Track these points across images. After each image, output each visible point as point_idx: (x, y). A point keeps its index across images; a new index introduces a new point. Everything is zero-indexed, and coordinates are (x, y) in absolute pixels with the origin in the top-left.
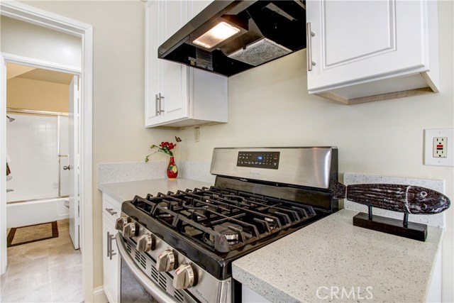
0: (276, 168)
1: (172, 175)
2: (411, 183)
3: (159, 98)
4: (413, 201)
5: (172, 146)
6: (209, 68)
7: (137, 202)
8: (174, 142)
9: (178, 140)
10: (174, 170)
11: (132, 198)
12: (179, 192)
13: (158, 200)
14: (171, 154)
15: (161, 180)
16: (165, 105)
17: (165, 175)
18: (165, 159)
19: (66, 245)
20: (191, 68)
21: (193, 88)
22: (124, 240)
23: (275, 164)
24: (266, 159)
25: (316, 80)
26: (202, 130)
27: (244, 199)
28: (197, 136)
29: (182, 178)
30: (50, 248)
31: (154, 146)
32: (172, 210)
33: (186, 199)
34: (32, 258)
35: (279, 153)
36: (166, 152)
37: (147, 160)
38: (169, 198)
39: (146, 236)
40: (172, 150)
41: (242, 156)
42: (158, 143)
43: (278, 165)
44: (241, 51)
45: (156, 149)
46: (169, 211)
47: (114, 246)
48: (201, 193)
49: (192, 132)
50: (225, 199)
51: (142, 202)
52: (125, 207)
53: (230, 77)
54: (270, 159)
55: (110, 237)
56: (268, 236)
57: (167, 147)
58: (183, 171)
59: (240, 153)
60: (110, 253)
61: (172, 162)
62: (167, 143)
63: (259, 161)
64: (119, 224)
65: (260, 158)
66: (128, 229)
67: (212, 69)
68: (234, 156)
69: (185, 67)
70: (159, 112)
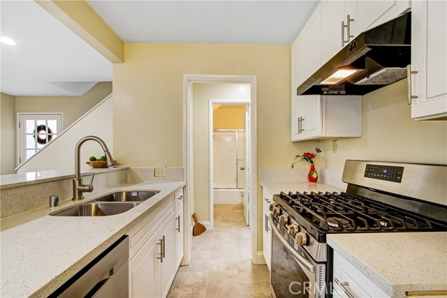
0: (399, 181)
1: (312, 180)
3: (301, 120)
5: (313, 156)
6: (341, 92)
7: (282, 196)
8: (314, 152)
9: (318, 151)
10: (314, 176)
11: (279, 193)
12: (327, 193)
13: (295, 197)
14: (312, 162)
15: (304, 183)
16: (305, 125)
17: (306, 179)
18: (308, 166)
19: (241, 221)
20: (324, 96)
22: (274, 219)
23: (399, 178)
24: (390, 173)
26: (338, 142)
27: (363, 204)
28: (335, 148)
29: (322, 182)
30: (233, 221)
31: (298, 156)
32: (303, 204)
34: (225, 224)
35: (403, 168)
36: (307, 161)
37: (293, 167)
38: (303, 196)
39: (285, 215)
40: (313, 160)
41: (369, 168)
42: (301, 154)
43: (401, 178)
44: (366, 79)
45: (299, 159)
46: (301, 205)
47: (269, 225)
49: (331, 144)
50: (349, 203)
51: (285, 196)
52: (275, 198)
53: (364, 96)
54: (395, 174)
55: (267, 217)
56: (364, 230)
57: (309, 157)
58: (323, 178)
59: (367, 165)
60: (267, 229)
61: (313, 169)
62: (309, 154)
63: (384, 174)
64: (271, 208)
65: (385, 171)
66: (275, 210)
67: (344, 92)
68: (362, 169)
69: (319, 96)
70: (300, 131)
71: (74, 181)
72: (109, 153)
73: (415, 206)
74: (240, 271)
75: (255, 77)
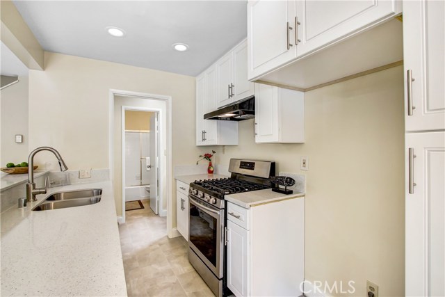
0: (253, 169)
1: (210, 172)
2: (287, 176)
3: (204, 132)
4: (286, 182)
5: (210, 156)
7: (196, 183)
8: (212, 154)
9: (214, 152)
10: (212, 169)
11: (194, 182)
13: (204, 182)
14: (210, 160)
15: (204, 174)
16: (207, 136)
17: (206, 172)
18: (207, 163)
19: (150, 213)
21: (219, 131)
25: (258, 139)
28: (224, 151)
29: (215, 174)
31: (201, 156)
33: (216, 182)
35: (254, 163)
36: (207, 159)
37: (197, 164)
38: (209, 182)
39: (201, 193)
40: (210, 158)
42: (203, 155)
45: (202, 158)
48: (223, 181)
49: (221, 149)
50: (232, 182)
51: (198, 183)
52: (191, 185)
53: (239, 122)
54: (250, 166)
55: (182, 201)
57: (208, 157)
58: (216, 170)
59: (241, 162)
60: (182, 208)
61: (210, 165)
62: (208, 154)
63: (248, 166)
68: (239, 163)
69: (216, 120)
70: (204, 140)
71: (27, 185)
72: (62, 161)
73: (259, 180)
74: (160, 245)
75: (171, 97)
